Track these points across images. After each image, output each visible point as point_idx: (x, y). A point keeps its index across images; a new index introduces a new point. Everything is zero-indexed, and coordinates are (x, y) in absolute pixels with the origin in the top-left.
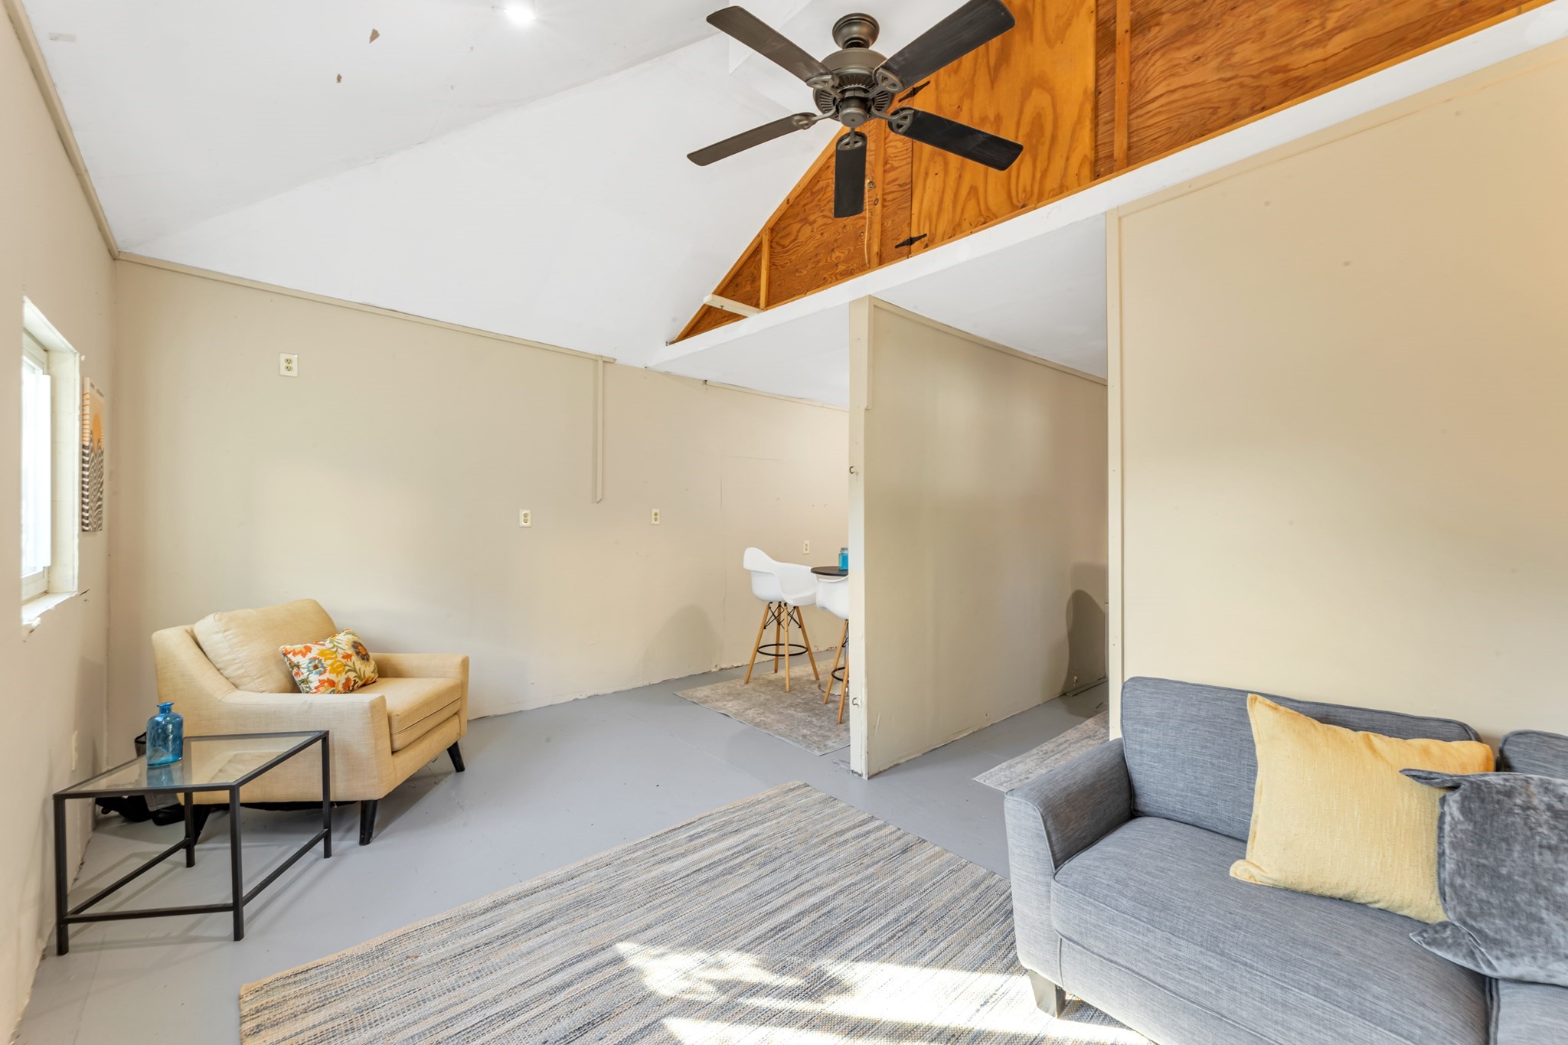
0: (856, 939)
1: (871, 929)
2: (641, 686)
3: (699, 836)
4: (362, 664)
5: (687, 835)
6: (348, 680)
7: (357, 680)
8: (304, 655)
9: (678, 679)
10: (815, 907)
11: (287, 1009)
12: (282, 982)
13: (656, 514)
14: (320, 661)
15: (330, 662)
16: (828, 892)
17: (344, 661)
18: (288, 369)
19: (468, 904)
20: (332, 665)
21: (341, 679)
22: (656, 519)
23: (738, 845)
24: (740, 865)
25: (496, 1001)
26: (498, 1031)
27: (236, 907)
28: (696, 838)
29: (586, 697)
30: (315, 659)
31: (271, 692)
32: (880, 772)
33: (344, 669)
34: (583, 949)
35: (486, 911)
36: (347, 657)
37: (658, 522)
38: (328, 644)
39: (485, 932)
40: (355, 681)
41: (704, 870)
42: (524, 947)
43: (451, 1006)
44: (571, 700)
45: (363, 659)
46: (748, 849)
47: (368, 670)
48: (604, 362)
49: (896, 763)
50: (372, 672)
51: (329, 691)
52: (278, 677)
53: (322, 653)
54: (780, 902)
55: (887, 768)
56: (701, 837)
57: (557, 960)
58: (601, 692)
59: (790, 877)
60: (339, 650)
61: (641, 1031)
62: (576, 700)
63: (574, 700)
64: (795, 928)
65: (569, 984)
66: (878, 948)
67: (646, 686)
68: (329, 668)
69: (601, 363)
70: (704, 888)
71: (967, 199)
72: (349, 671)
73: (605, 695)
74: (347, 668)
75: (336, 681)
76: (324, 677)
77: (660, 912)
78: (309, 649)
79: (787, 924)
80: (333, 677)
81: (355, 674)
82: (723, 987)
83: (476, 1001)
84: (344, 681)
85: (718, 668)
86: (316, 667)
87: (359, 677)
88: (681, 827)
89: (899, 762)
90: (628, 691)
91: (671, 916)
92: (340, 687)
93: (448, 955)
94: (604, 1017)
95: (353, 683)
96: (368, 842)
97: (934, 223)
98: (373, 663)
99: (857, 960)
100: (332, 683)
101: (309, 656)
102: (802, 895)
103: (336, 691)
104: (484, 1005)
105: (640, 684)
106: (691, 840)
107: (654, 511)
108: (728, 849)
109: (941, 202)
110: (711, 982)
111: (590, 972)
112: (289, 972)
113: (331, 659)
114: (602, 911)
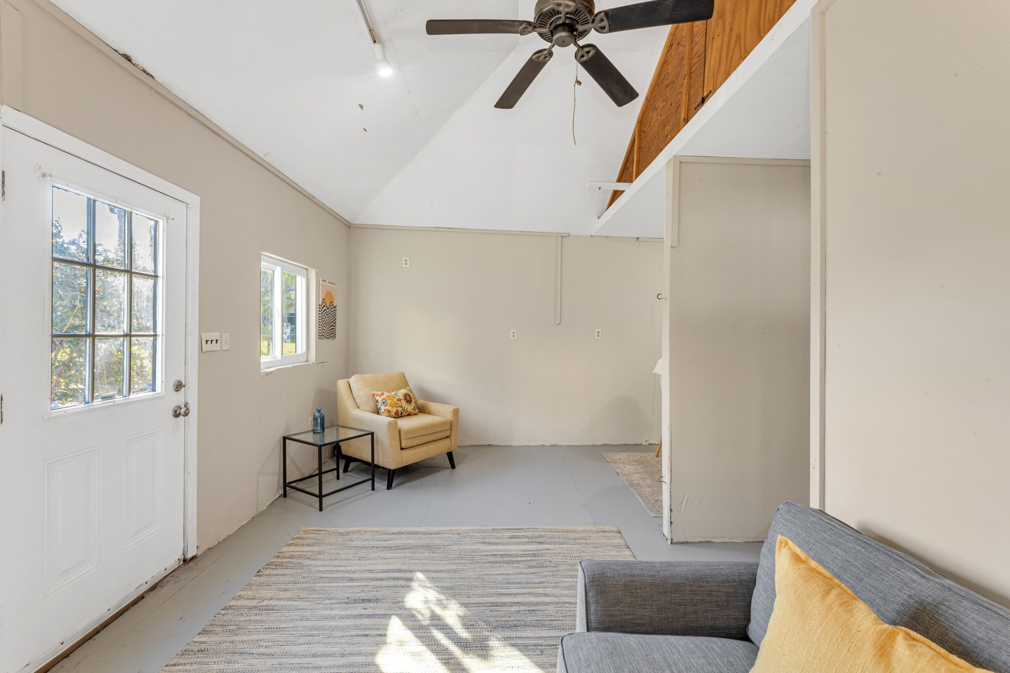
0: (530, 634)
1: (545, 633)
2: (587, 445)
3: (517, 537)
4: (406, 405)
5: (511, 534)
6: (397, 411)
7: (403, 412)
8: (380, 397)
9: (614, 445)
10: (531, 604)
11: (305, 542)
12: (313, 532)
13: (598, 332)
14: (386, 400)
15: (390, 401)
16: (547, 599)
17: (397, 402)
18: (406, 264)
19: (389, 528)
20: (390, 403)
21: (394, 410)
22: (598, 336)
23: (531, 551)
24: (518, 562)
25: (354, 572)
26: (342, 584)
27: (320, 497)
28: (514, 538)
29: (549, 445)
30: (384, 399)
31: (369, 412)
32: (687, 543)
33: (396, 406)
34: (405, 567)
35: (393, 534)
36: (400, 400)
37: (600, 338)
38: (393, 393)
39: (383, 542)
40: (401, 412)
41: (498, 556)
42: (387, 555)
43: (341, 566)
44: (540, 445)
45: (407, 402)
46: (534, 555)
47: (410, 408)
48: (562, 237)
49: (708, 540)
50: (413, 409)
51: (387, 415)
52: (371, 406)
53: (388, 397)
54: (515, 591)
55: (696, 541)
56: (518, 538)
57: (391, 567)
58: (559, 444)
59: (537, 581)
60: (397, 397)
61: (381, 615)
62: (543, 445)
63: (542, 445)
64: (505, 609)
65: (382, 579)
66: (535, 646)
67: (590, 445)
68: (389, 404)
69: (560, 238)
70: (486, 565)
71: (735, 48)
72: (398, 407)
73: (562, 446)
74: (398, 405)
75: (391, 410)
76: (386, 408)
77: (454, 567)
78: (383, 394)
79: (504, 604)
80: (390, 408)
81: (401, 409)
82: (434, 617)
83: (349, 568)
84: (395, 411)
85: (648, 443)
86: (384, 403)
87: (404, 411)
88: (514, 529)
89: (712, 540)
90: (577, 446)
91: (455, 571)
92: (393, 414)
93: (361, 545)
94: (377, 600)
95: (400, 413)
96: (389, 489)
97: (715, 79)
98: (413, 404)
99: (513, 645)
100: (389, 411)
101: (382, 397)
102: (530, 594)
103: (391, 416)
104: (347, 572)
105: (586, 443)
106: (510, 538)
107: (597, 330)
108: (523, 551)
109: (720, 58)
110: (432, 611)
111: (394, 579)
112: (317, 529)
113: (391, 400)
114: (431, 554)
